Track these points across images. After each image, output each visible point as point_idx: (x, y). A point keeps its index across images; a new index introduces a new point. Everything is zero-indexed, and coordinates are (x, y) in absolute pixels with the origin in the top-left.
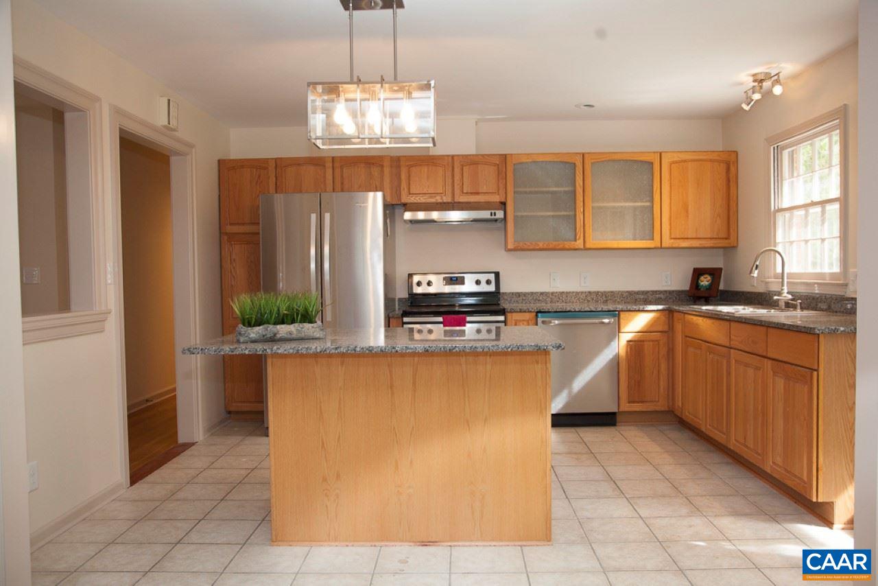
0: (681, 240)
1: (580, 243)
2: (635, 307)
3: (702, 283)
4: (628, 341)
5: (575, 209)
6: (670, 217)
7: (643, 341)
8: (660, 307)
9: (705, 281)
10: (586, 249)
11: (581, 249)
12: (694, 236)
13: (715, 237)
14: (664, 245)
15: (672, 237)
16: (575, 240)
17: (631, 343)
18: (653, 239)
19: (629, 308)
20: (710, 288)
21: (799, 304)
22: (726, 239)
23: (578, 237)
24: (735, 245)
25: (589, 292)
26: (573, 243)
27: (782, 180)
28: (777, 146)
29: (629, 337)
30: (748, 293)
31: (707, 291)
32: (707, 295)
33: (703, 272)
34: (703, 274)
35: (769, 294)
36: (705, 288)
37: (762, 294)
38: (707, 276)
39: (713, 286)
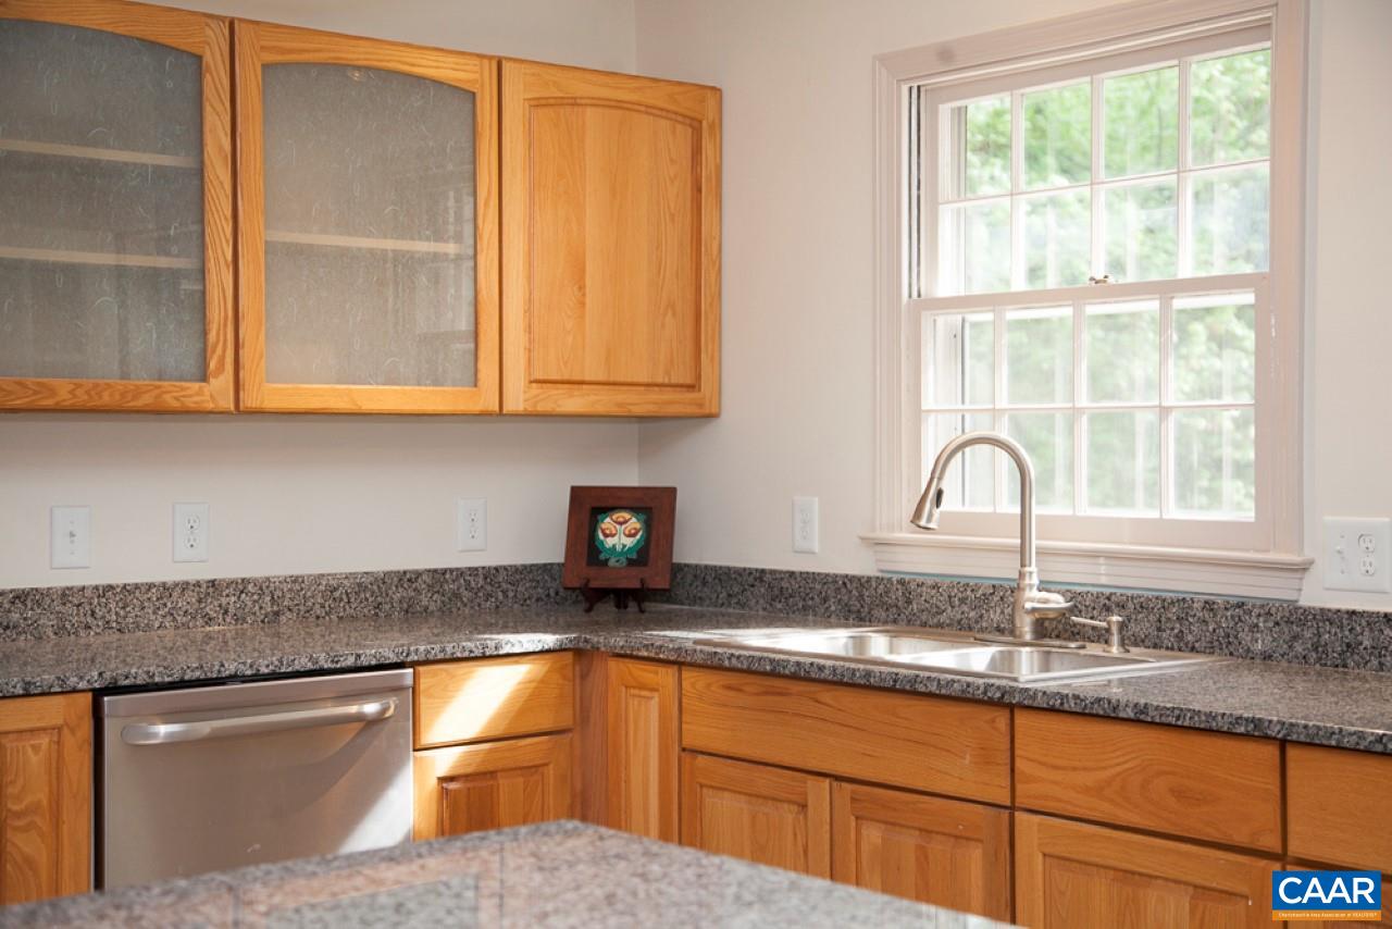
0: (564, 388)
1: (217, 390)
2: (469, 645)
3: (610, 542)
4: (442, 780)
5: (203, 247)
6: (530, 301)
7: (492, 774)
8: (549, 640)
9: (620, 534)
10: (241, 412)
11: (222, 414)
12: (601, 377)
13: (660, 380)
14: (509, 407)
15: (539, 375)
16: (204, 378)
17: (452, 786)
18: (476, 386)
19: (449, 649)
20: (641, 557)
21: (1114, 629)
22: (691, 387)
23: (212, 365)
24: (714, 411)
25: (213, 583)
26: (196, 386)
27: (935, 204)
28: (919, 87)
29: (444, 762)
30: (792, 574)
31: (635, 571)
32: (636, 584)
33: (610, 503)
34: (608, 510)
35: (901, 582)
36: (623, 560)
37: (869, 579)
38: (626, 515)
39: (652, 553)
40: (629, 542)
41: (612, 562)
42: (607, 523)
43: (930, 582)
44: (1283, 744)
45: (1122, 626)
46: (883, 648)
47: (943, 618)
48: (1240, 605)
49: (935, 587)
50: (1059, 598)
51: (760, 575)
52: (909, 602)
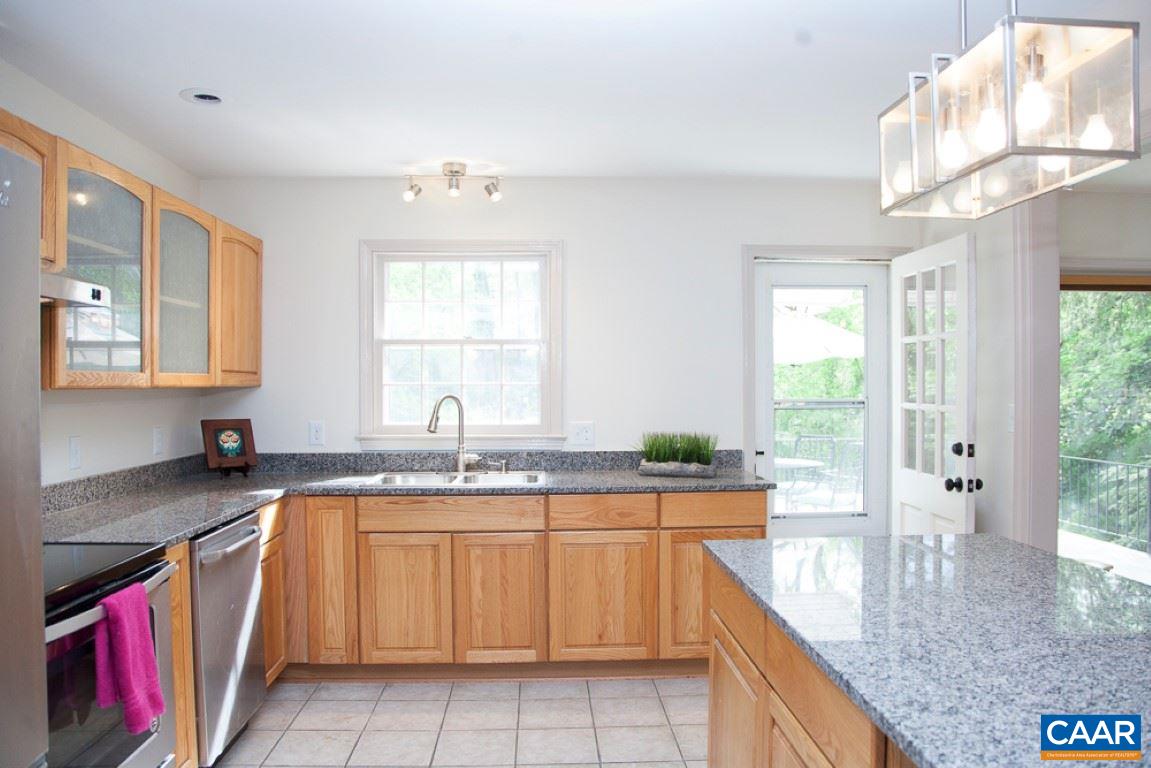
0: (229, 374)
1: (148, 377)
3: (226, 445)
9: (230, 441)
12: (238, 369)
13: (250, 370)
14: (217, 383)
15: (223, 368)
18: (209, 372)
20: (242, 451)
21: (504, 465)
22: (253, 373)
24: (260, 384)
30: (314, 455)
31: (240, 458)
32: (243, 464)
33: (222, 427)
34: (222, 430)
35: (379, 455)
36: (234, 453)
37: (360, 455)
38: (231, 433)
39: (247, 449)
40: (235, 445)
41: (230, 455)
42: (223, 437)
43: (396, 453)
44: (659, 493)
45: (507, 464)
46: (400, 481)
47: (403, 467)
48: (542, 453)
49: (398, 455)
50: (476, 456)
51: (294, 456)
52: (384, 462)
